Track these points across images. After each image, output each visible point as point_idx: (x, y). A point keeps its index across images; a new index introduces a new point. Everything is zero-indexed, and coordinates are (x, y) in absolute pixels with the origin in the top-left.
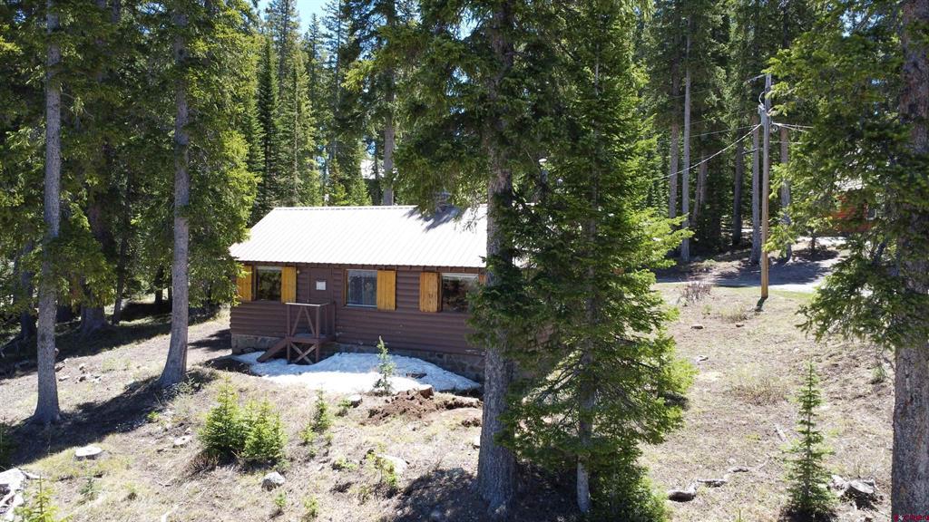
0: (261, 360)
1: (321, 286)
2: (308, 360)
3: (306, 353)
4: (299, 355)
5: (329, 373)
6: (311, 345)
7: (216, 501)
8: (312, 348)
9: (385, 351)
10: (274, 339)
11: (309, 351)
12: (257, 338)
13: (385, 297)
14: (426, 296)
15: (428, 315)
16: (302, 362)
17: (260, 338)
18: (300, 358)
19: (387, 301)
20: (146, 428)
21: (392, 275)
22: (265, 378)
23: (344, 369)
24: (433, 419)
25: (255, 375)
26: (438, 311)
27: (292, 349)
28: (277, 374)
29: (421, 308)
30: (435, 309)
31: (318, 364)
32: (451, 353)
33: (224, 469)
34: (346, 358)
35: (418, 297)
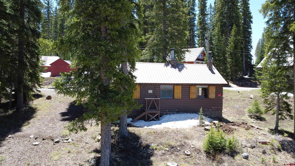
0: (133, 121)
1: (150, 91)
3: (154, 117)
8: (157, 114)
11: (156, 116)
13: (178, 94)
14: (192, 93)
16: (153, 120)
18: (151, 119)
19: (178, 96)
21: (180, 87)
27: (148, 115)
29: (191, 97)
30: (195, 97)
35: (189, 94)
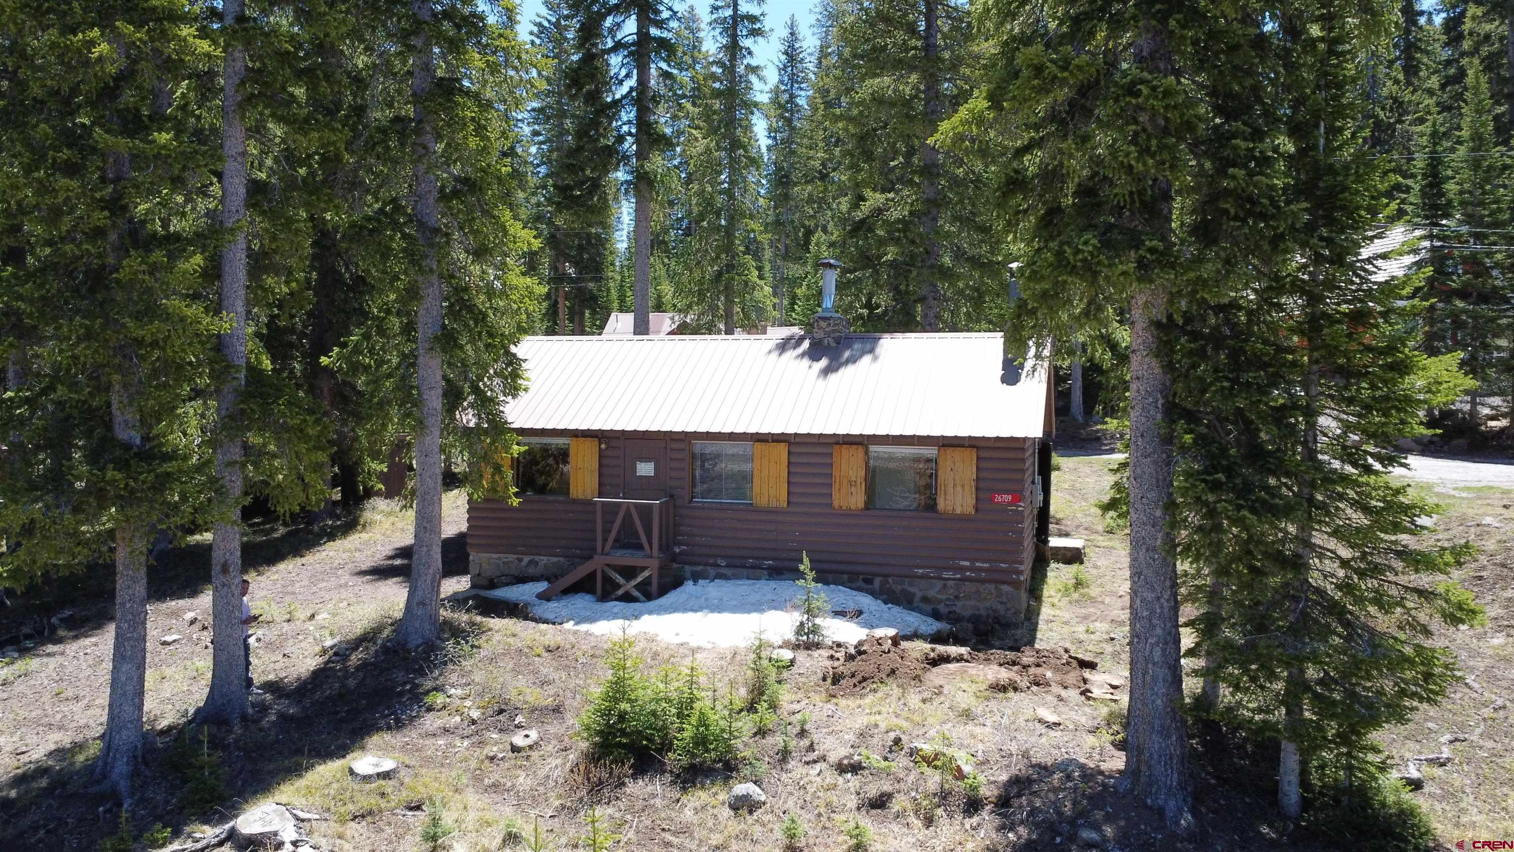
0: (545, 597)
1: (646, 469)
2: (636, 594)
3: (634, 583)
4: (619, 586)
5: (690, 615)
6: (644, 569)
7: (668, 837)
9: (811, 575)
10: (555, 559)
11: (639, 579)
12: (520, 560)
13: (769, 486)
14: (845, 483)
15: (849, 514)
16: (628, 598)
17: (526, 559)
18: (620, 592)
19: (773, 493)
20: (431, 722)
21: (783, 449)
22: (569, 625)
23: (718, 608)
24: (938, 682)
25: (546, 622)
26: (867, 508)
27: (606, 574)
28: (592, 620)
29: (836, 504)
30: (861, 504)
31: (663, 601)
32: (886, 576)
33: (640, 782)
34: (713, 589)
35: (830, 485)
